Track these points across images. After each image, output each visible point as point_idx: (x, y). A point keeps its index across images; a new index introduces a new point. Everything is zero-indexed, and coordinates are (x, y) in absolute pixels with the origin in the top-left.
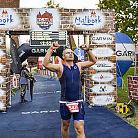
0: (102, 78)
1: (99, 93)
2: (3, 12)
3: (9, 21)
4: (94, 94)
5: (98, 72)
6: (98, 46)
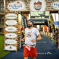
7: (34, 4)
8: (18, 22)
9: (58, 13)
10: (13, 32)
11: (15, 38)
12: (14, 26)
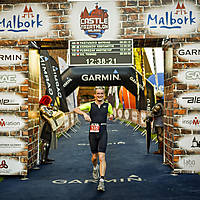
0: (196, 122)
1: (191, 149)
2: (26, 11)
3: (35, 24)
4: (182, 153)
5: (190, 111)
6: (188, 66)
7: (83, 16)
8: (27, 75)
9: (160, 45)
10: (12, 112)
11: (18, 132)
12: (13, 89)
